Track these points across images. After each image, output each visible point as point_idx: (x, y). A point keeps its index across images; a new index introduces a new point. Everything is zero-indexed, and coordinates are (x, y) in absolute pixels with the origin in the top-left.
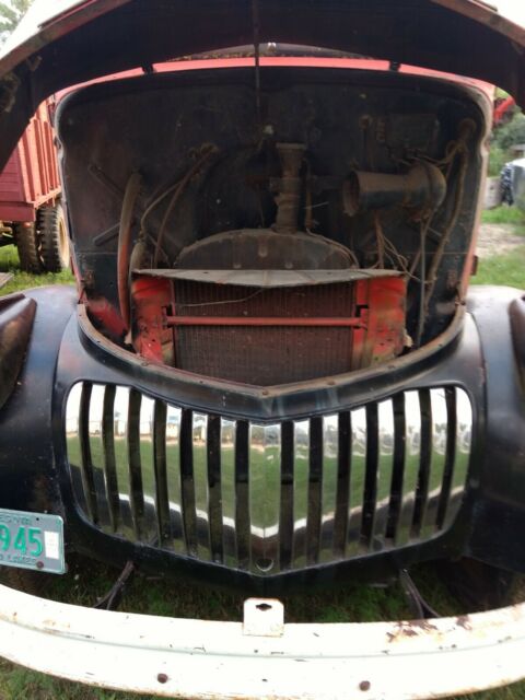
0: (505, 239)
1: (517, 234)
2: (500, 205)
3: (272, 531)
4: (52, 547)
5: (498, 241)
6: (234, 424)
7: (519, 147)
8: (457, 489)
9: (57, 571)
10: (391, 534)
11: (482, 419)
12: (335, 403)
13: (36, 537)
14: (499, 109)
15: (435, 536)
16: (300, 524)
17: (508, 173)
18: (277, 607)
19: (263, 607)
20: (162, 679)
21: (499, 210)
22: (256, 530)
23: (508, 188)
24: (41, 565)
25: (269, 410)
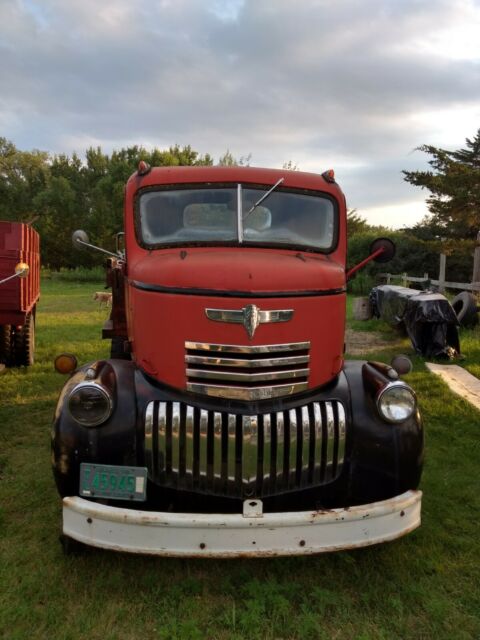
0: (375, 342)
1: (384, 339)
2: (372, 317)
3: (253, 479)
4: (140, 485)
5: (371, 344)
6: (234, 416)
7: (383, 275)
8: (341, 461)
9: (140, 500)
10: (310, 481)
11: (350, 421)
12: (282, 407)
13: (131, 481)
14: (349, 274)
15: (332, 481)
16: (267, 476)
17: (374, 295)
18: (260, 504)
19: (253, 504)
20: (202, 546)
21: (370, 321)
22: (245, 481)
23: (375, 306)
24: (132, 497)
25: (251, 409)
